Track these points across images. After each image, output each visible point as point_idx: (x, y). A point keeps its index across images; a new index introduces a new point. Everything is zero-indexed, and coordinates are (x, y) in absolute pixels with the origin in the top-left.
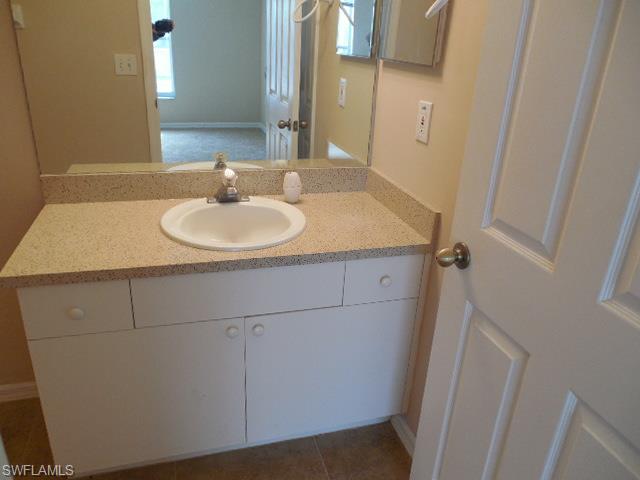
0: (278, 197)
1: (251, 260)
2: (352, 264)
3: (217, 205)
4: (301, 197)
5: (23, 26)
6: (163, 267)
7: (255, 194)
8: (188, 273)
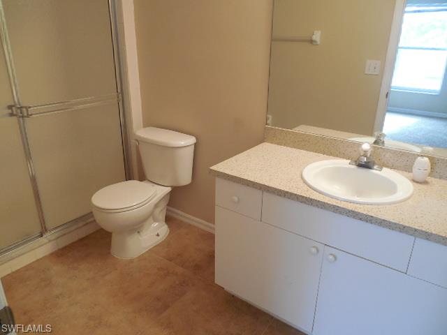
0: (406, 173)
1: (334, 206)
2: (421, 243)
3: (354, 167)
4: (429, 179)
5: (319, 43)
6: (280, 191)
7: (392, 167)
8: (292, 199)
